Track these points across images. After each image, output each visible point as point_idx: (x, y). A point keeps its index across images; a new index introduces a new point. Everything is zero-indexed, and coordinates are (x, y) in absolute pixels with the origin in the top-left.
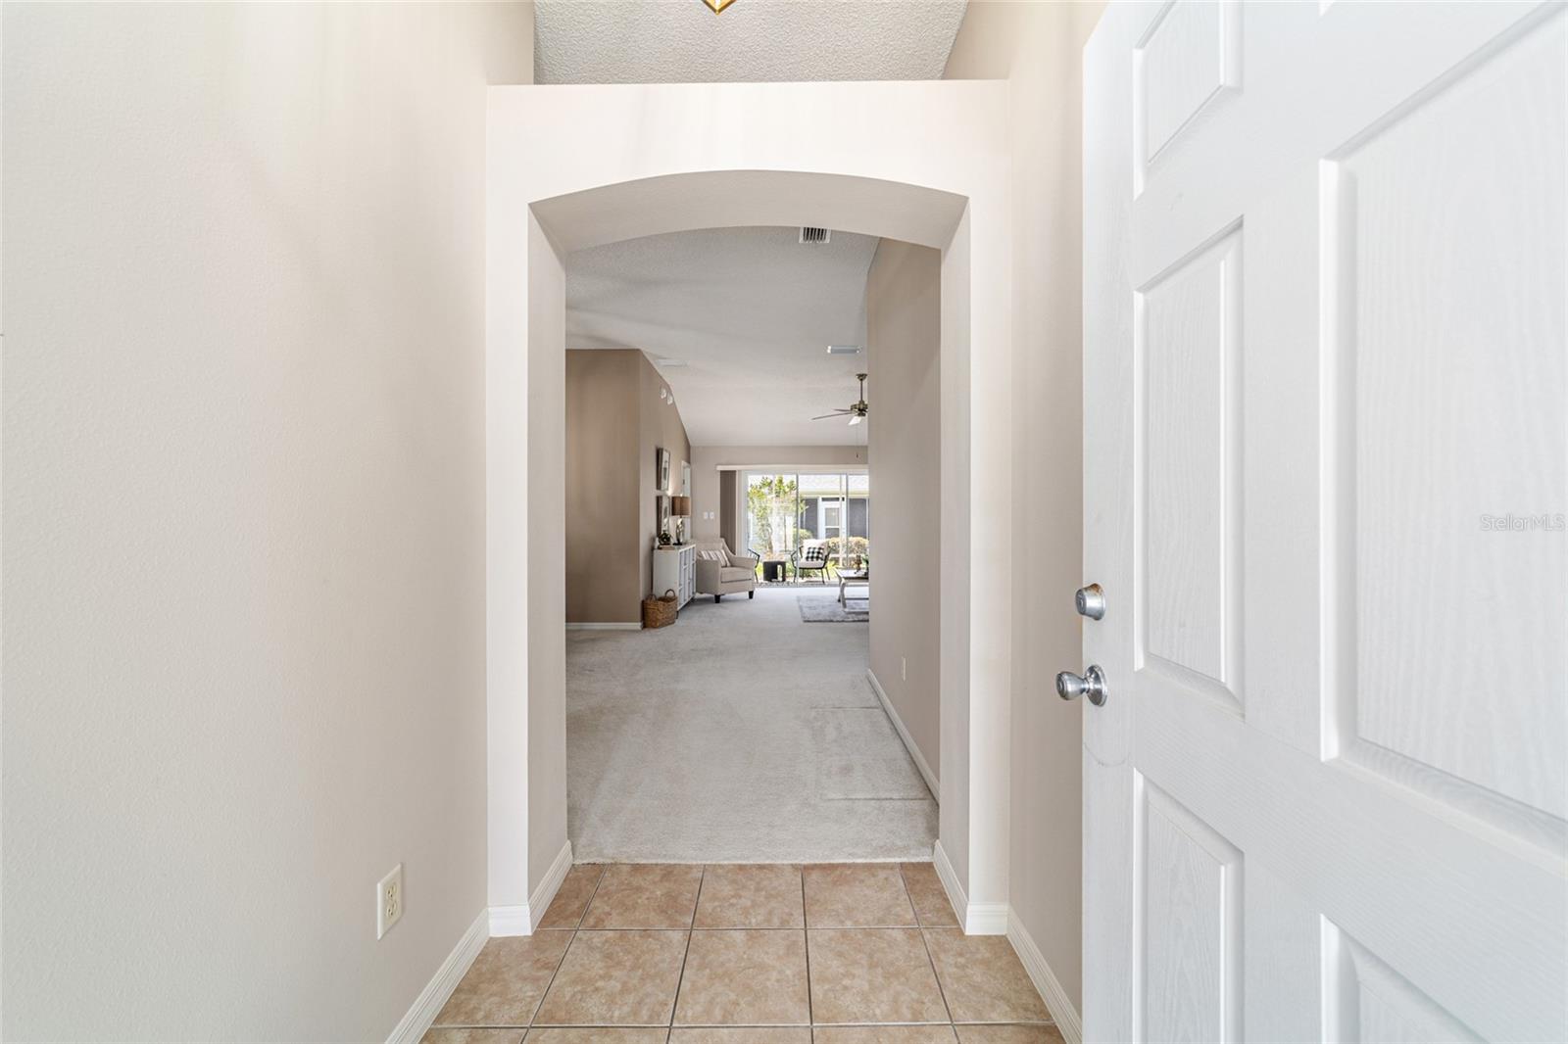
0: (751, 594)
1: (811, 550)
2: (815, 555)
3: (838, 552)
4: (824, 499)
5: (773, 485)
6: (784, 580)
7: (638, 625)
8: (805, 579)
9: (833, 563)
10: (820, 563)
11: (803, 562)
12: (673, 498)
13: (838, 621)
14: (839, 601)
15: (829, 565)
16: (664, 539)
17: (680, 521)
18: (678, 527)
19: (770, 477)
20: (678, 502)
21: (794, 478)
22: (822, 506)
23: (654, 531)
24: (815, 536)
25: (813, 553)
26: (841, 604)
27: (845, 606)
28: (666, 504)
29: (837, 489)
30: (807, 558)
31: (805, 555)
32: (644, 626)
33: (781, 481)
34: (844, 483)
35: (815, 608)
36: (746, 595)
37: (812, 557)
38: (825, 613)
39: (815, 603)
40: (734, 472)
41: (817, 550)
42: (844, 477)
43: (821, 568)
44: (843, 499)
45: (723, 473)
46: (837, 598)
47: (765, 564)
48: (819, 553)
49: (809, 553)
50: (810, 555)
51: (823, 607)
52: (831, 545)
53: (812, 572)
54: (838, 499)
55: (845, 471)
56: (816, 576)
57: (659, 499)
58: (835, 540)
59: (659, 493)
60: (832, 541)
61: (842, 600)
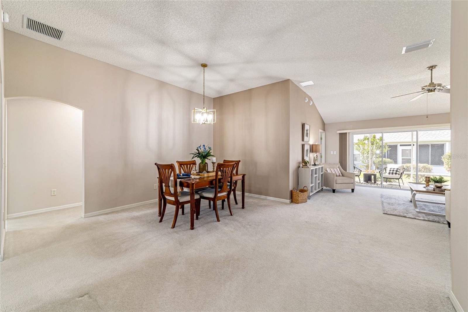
0: (353, 190)
1: (392, 170)
2: (395, 172)
3: (410, 171)
4: (401, 145)
5: (370, 139)
6: (375, 182)
7: (288, 201)
8: (388, 183)
9: (406, 176)
10: (398, 176)
11: (386, 175)
12: (312, 145)
13: (409, 218)
14: (411, 201)
15: (404, 177)
16: (305, 163)
17: (315, 155)
18: (314, 157)
19: (368, 135)
20: (314, 147)
21: (380, 135)
22: (400, 149)
23: (300, 159)
24: (396, 162)
25: (393, 171)
26: (412, 204)
27: (416, 206)
28: (307, 147)
29: (411, 140)
30: (389, 173)
31: (388, 172)
32: (292, 202)
33: (374, 137)
34: (415, 137)
35: (392, 204)
36: (351, 190)
37: (392, 173)
38: (400, 209)
39: (393, 201)
40: (346, 133)
41: (395, 170)
42: (415, 133)
43: (398, 179)
44: (414, 145)
45: (341, 134)
46: (410, 199)
47: (365, 175)
48: (397, 171)
49: (390, 171)
50: (391, 172)
51: (399, 204)
52: (405, 167)
53: (392, 180)
54: (410, 145)
55: (416, 129)
56: (395, 182)
57: (303, 146)
58: (408, 165)
59: (303, 143)
60: (405, 165)
61: (413, 201)
